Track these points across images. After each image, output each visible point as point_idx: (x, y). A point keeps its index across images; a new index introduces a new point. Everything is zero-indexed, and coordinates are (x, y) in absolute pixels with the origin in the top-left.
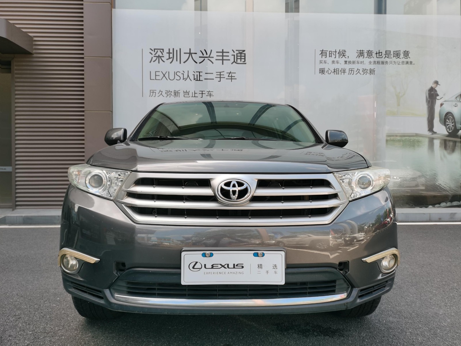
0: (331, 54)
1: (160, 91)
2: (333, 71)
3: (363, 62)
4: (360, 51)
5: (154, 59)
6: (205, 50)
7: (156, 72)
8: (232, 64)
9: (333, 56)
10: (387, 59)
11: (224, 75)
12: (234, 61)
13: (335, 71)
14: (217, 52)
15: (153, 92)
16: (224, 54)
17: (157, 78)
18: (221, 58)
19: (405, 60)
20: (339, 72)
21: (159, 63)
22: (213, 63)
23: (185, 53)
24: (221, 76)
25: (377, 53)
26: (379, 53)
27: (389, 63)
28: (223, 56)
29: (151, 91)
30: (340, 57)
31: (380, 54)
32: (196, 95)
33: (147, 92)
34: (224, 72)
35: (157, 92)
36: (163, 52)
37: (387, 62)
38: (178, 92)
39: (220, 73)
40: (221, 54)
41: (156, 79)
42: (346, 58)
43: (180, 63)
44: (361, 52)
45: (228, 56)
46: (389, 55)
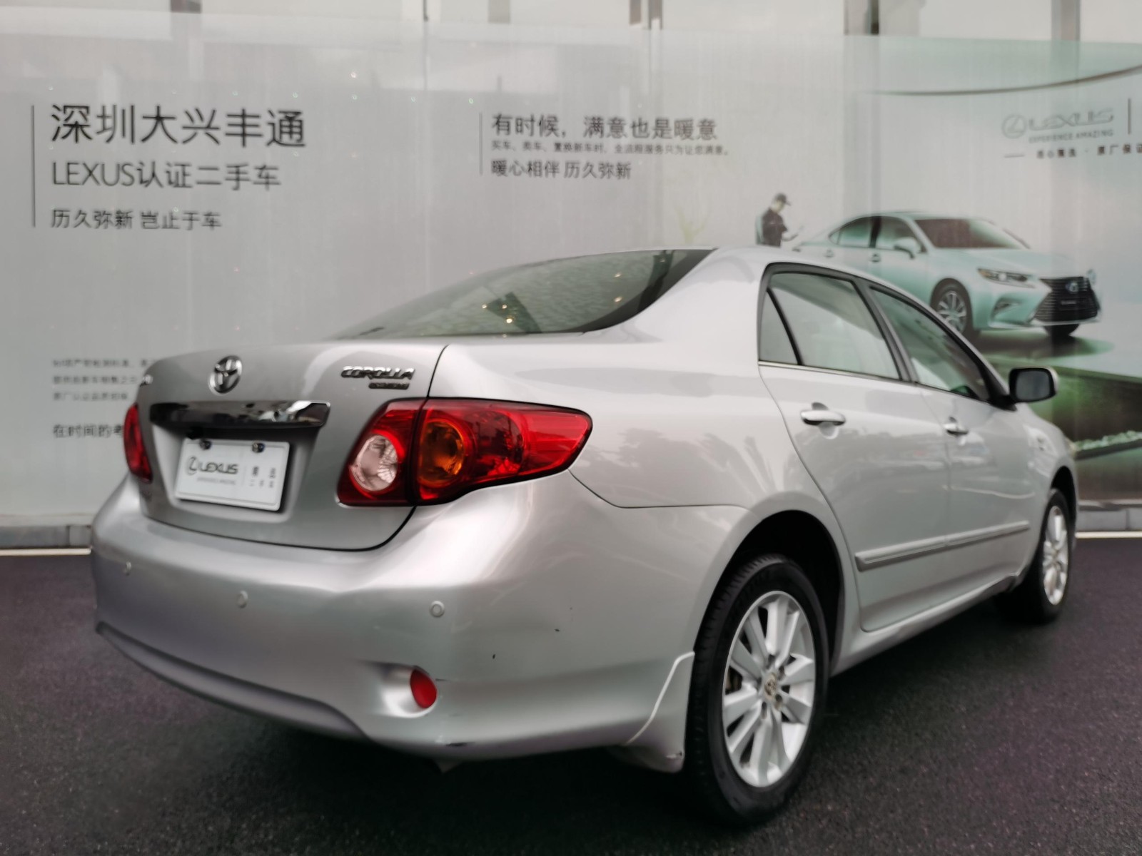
0: (521, 125)
1: (80, 213)
2: (526, 167)
3: (601, 146)
4: (594, 119)
5: (64, 130)
6: (197, 110)
7: (69, 164)
8: (269, 144)
9: (526, 131)
10: (658, 141)
11: (245, 173)
12: (274, 140)
13: (532, 167)
14: (230, 116)
15: (62, 216)
16: (248, 121)
17: (73, 178)
18: (239, 130)
19: (704, 143)
20: (540, 171)
21: (77, 140)
22: (217, 141)
23: (145, 117)
24: (242, 176)
25: (634, 126)
26: (639, 126)
27: (665, 151)
28: (243, 125)
29: (58, 213)
30: (544, 134)
31: (643, 127)
32: (175, 223)
33: (45, 216)
34: (246, 165)
35: (72, 214)
36: (88, 112)
37: (659, 148)
38: (129, 215)
39: (237, 167)
40: (239, 120)
41: (69, 183)
42: (557, 135)
43: (133, 140)
44: (596, 122)
45: (256, 126)
46: (665, 132)
